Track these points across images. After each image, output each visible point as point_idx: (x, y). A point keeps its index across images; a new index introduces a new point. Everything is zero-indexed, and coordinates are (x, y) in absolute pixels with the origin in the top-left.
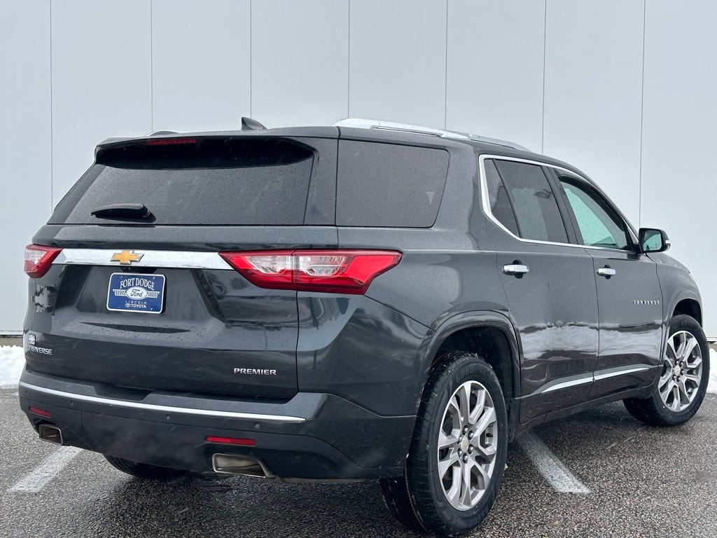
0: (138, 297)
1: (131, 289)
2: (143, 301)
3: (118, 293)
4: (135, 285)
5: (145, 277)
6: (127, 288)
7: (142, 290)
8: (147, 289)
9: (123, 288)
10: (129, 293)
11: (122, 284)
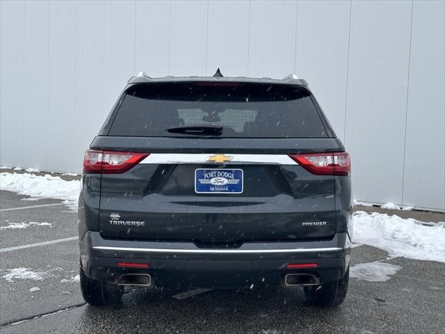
0: (220, 184)
1: (214, 179)
2: (225, 186)
3: (203, 181)
4: (217, 176)
5: (225, 171)
6: (210, 178)
7: (223, 179)
8: (228, 178)
9: (207, 178)
10: (212, 181)
11: (206, 175)
